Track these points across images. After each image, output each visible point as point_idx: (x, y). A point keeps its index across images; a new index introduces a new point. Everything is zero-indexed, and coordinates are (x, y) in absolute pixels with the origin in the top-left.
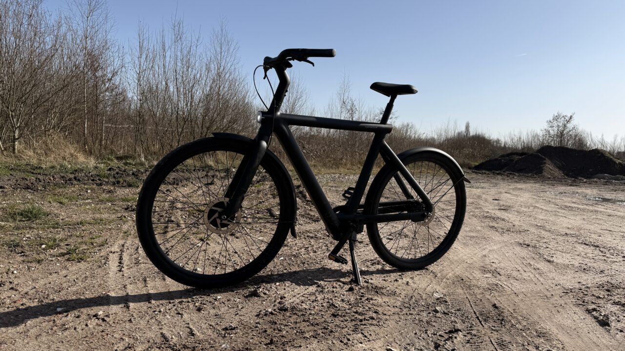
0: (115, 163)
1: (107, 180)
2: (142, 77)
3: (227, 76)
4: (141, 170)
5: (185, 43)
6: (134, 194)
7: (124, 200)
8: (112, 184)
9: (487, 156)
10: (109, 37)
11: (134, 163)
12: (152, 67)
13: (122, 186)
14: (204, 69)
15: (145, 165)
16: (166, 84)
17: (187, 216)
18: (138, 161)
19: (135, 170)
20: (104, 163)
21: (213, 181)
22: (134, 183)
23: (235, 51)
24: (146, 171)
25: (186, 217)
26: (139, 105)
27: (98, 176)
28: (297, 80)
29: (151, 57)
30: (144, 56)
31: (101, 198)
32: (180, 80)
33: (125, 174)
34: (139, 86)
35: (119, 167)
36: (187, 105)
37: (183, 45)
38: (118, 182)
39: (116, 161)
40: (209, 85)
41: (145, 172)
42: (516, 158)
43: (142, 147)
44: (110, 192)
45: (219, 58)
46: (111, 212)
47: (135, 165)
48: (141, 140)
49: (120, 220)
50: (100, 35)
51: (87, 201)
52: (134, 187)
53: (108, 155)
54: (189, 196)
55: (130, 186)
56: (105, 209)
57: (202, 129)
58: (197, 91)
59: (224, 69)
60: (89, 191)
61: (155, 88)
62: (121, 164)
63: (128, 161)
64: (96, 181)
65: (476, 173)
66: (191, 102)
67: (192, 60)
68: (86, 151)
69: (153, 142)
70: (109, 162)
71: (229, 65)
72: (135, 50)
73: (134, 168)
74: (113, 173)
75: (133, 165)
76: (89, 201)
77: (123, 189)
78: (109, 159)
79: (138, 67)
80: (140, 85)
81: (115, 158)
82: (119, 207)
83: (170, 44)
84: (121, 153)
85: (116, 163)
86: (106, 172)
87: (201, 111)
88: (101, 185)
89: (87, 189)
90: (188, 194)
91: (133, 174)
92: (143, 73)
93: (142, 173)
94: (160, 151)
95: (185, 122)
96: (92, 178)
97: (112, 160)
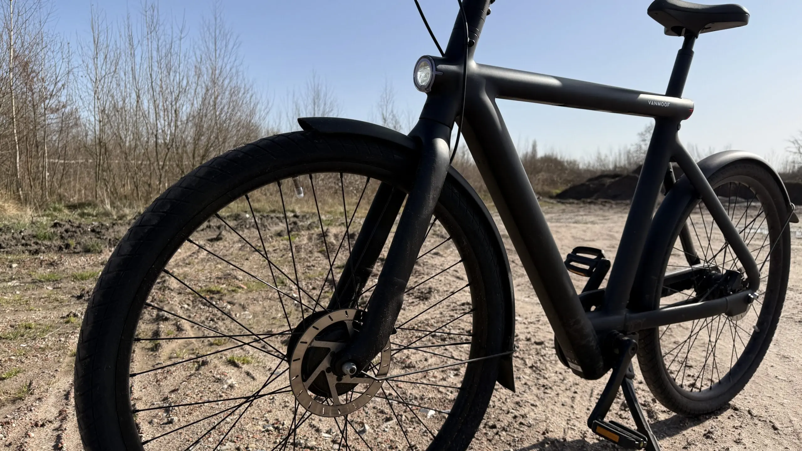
0: (65, 215)
1: (49, 243)
2: (100, 87)
3: (226, 82)
4: (104, 223)
5: (162, 37)
6: (95, 265)
7: (75, 278)
8: (56, 249)
9: (569, 181)
10: (45, 29)
11: (95, 214)
12: (115, 72)
13: (74, 253)
14: (192, 73)
15: (112, 216)
16: (138, 97)
17: (191, 304)
18: (101, 210)
19: (96, 224)
20: (48, 216)
21: (220, 234)
22: (93, 246)
23: (235, 47)
24: (114, 224)
25: (188, 305)
26: (97, 128)
27: (34, 237)
28: (324, 88)
29: (112, 58)
30: (101, 57)
31: (36, 276)
32: (158, 89)
33: (80, 231)
34: (96, 101)
35: (70, 221)
36: (169, 125)
37: (160, 41)
38: (67, 246)
39: (66, 211)
40: (200, 95)
41: (112, 227)
42: (608, 181)
43: (106, 190)
44: (52, 264)
45: (213, 59)
46: (50, 306)
47: (96, 216)
48: (105, 180)
49: (67, 322)
50: (31, 27)
51: (9, 284)
52: (95, 253)
53: (54, 203)
54: (187, 261)
55: (87, 251)
56: (40, 299)
57: (194, 158)
58: (183, 106)
59: (221, 72)
60: (14, 265)
61: (121, 104)
62: (74, 216)
63: (85, 211)
64: (30, 245)
65: (563, 203)
66: (176, 121)
67: (175, 62)
68: (19, 199)
69: (121, 181)
70: (56, 214)
71: (228, 68)
72: (86, 48)
73: (95, 221)
74: (59, 230)
75: (93, 216)
76: (15, 283)
77: (76, 258)
78: (55, 209)
79: (94, 73)
80: (98, 99)
81: (65, 206)
82: (65, 293)
83: (140, 38)
84: (75, 199)
85: (67, 215)
86: (48, 229)
87: (190, 133)
88: (37, 252)
89: (11, 262)
90: (184, 260)
91: (93, 231)
92: (102, 81)
93: (108, 229)
94: (132, 193)
95: (168, 149)
96: (23, 241)
97: (60, 210)
